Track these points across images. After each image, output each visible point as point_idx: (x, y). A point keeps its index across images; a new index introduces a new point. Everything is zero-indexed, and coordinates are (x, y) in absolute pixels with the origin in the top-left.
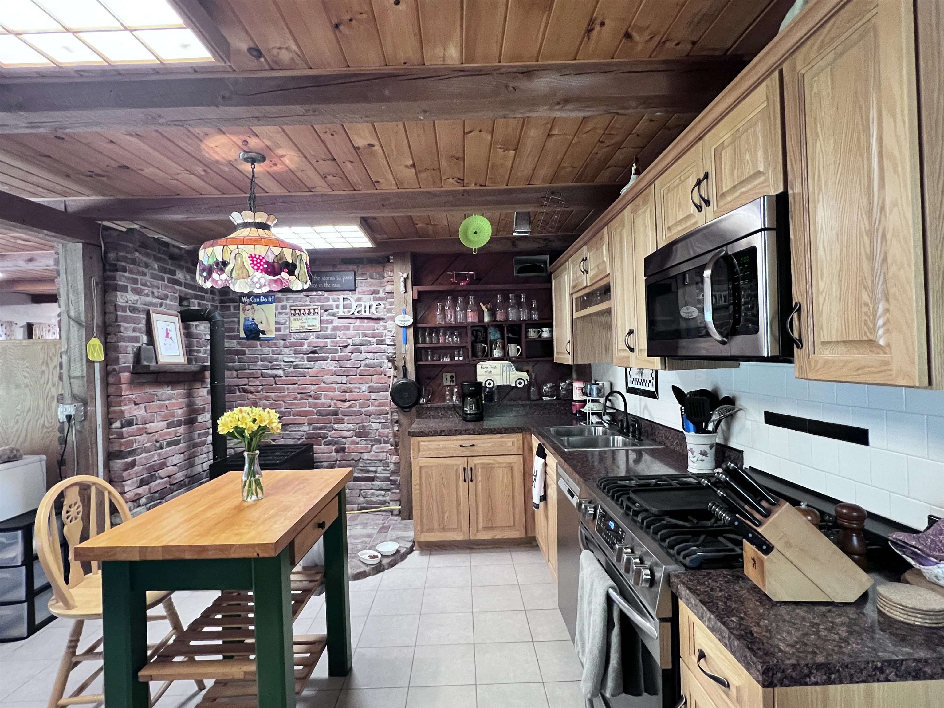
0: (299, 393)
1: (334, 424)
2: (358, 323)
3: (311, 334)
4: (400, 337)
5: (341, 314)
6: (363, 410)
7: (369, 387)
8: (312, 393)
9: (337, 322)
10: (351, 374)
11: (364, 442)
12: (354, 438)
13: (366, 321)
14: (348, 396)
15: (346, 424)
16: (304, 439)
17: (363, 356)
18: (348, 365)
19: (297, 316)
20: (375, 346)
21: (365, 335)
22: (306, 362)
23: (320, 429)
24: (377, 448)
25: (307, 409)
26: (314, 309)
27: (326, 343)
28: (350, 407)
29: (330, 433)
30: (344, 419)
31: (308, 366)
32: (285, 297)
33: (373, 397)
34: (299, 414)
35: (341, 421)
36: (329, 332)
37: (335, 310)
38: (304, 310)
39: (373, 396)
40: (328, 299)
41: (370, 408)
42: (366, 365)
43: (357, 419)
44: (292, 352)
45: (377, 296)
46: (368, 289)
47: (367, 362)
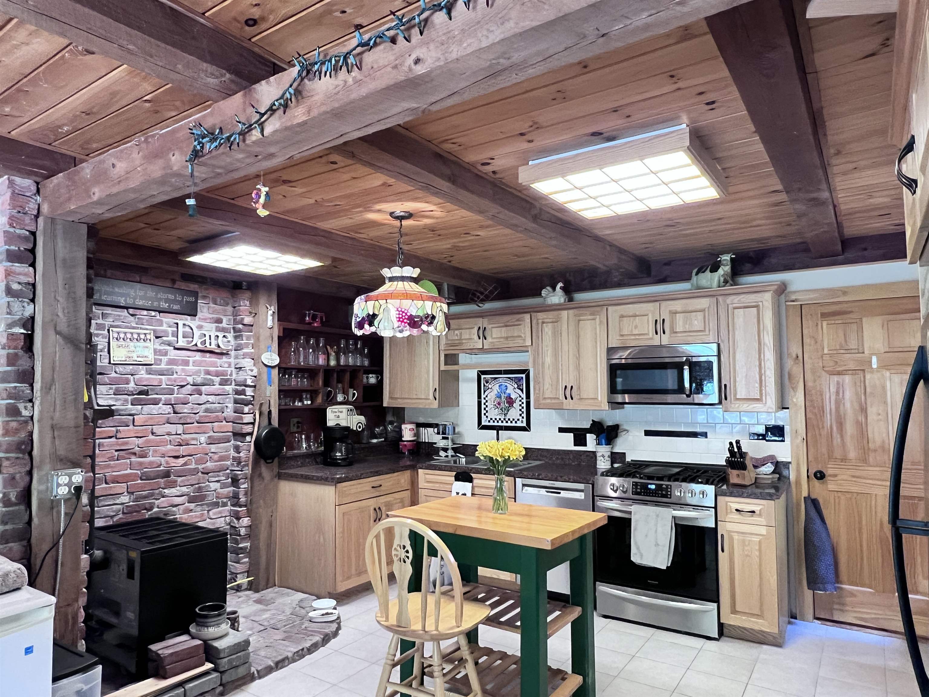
0: (116, 451)
1: (164, 489)
2: (198, 356)
3: (141, 367)
4: (263, 378)
6: (200, 467)
7: (209, 437)
8: (137, 448)
9: (173, 354)
10: (189, 421)
11: (199, 509)
12: (187, 504)
13: (208, 355)
14: (182, 450)
15: (178, 488)
16: (121, 516)
17: (204, 398)
18: (185, 411)
19: (121, 342)
20: (217, 386)
21: (208, 373)
22: (130, 406)
23: (145, 497)
24: (214, 514)
25: (129, 471)
26: (145, 334)
27: (161, 380)
28: (185, 464)
29: (157, 502)
30: (176, 481)
31: (133, 412)
32: (100, 312)
33: (213, 450)
34: (116, 480)
35: (173, 485)
36: (163, 366)
37: (171, 338)
38: (132, 334)
39: (213, 448)
40: (161, 323)
41: (209, 464)
42: (207, 410)
43: (193, 479)
44: (112, 392)
45: (220, 325)
46: (211, 316)
47: (208, 406)
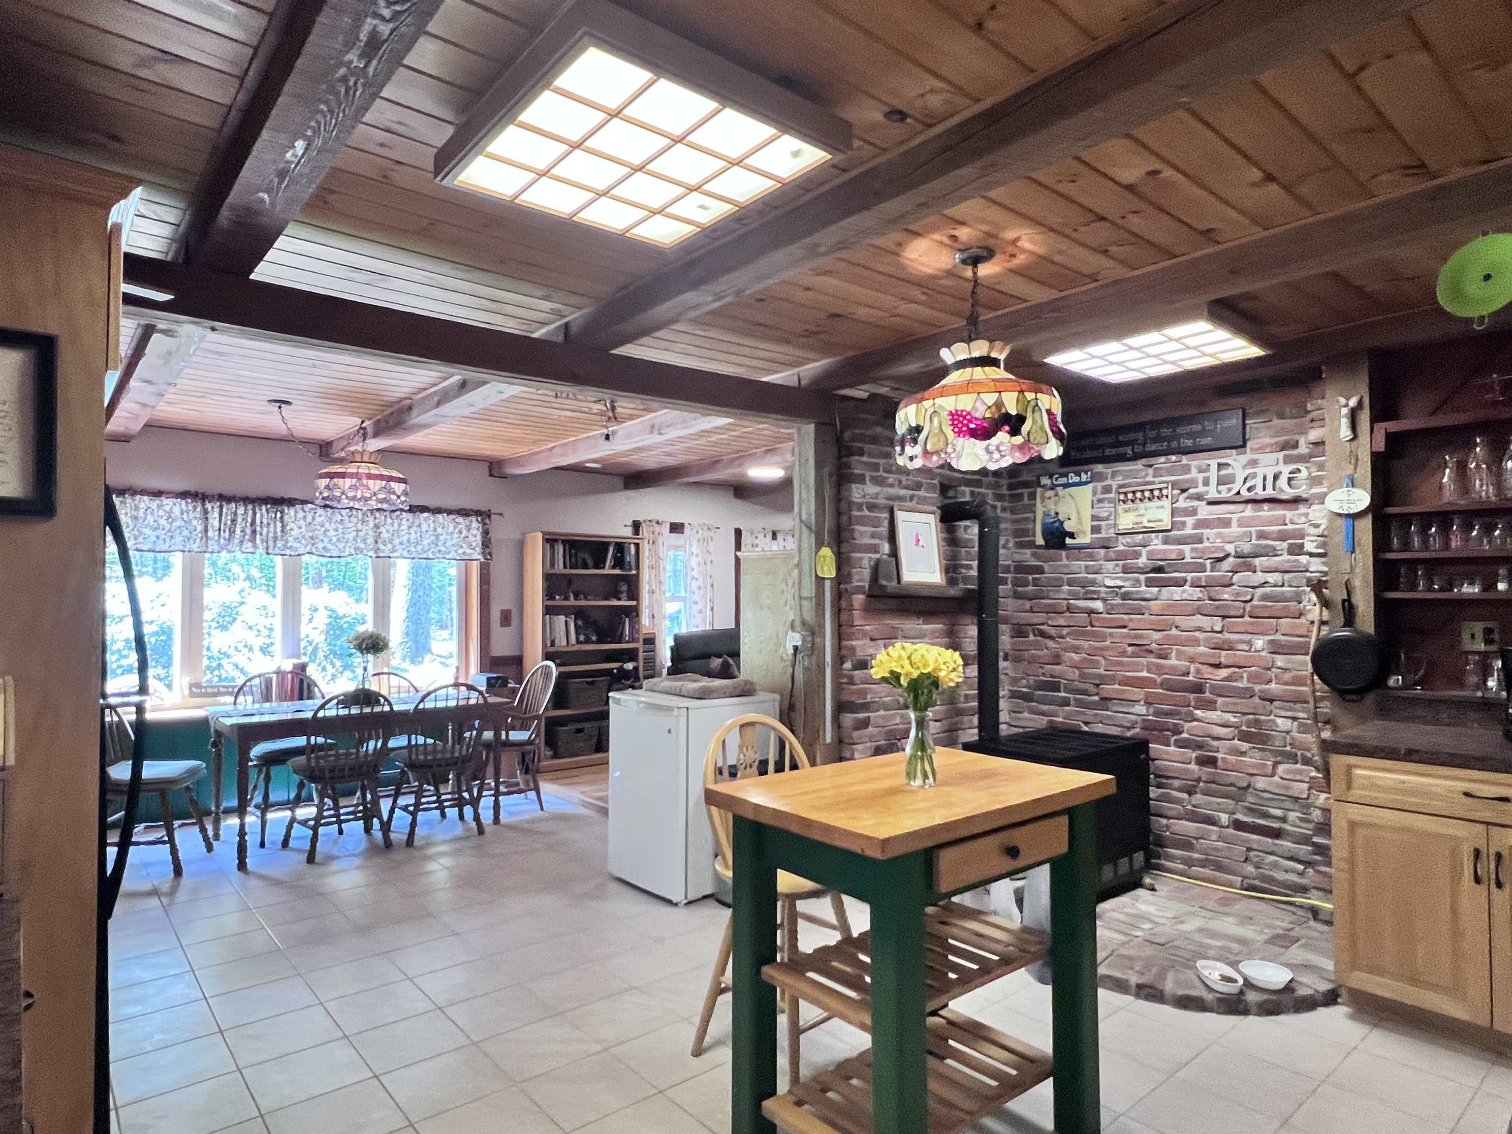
0: (1130, 645)
1: (1196, 709)
2: (1249, 511)
3: (1153, 535)
4: (1340, 538)
5: (1213, 495)
6: (1257, 688)
7: (1271, 642)
8: (1154, 645)
9: (1205, 512)
10: (1233, 613)
11: (1258, 754)
12: (1236, 741)
13: (1266, 506)
14: (1224, 656)
15: (1219, 713)
16: (1137, 730)
17: (1259, 577)
18: (1226, 596)
19: (1130, 505)
20: (1286, 557)
21: (1262, 535)
22: (1143, 588)
23: (1168, 714)
24: (1289, 772)
25: (1145, 674)
26: (1161, 489)
27: (1182, 552)
28: (1228, 679)
29: (1187, 726)
30: (1215, 702)
31: (1147, 596)
32: (1109, 471)
33: (1279, 664)
34: (1127, 682)
35: (1210, 705)
36: (1188, 531)
37: (1201, 489)
38: (1142, 491)
39: (1280, 660)
40: (1187, 469)
41: (1273, 686)
42: (1265, 597)
43: (1243, 704)
44: (1118, 569)
45: (1295, 452)
46: (1273, 440)
47: (1268, 590)
